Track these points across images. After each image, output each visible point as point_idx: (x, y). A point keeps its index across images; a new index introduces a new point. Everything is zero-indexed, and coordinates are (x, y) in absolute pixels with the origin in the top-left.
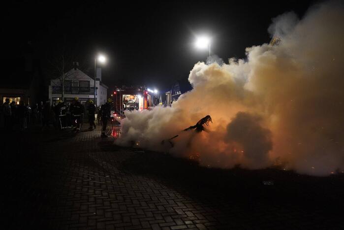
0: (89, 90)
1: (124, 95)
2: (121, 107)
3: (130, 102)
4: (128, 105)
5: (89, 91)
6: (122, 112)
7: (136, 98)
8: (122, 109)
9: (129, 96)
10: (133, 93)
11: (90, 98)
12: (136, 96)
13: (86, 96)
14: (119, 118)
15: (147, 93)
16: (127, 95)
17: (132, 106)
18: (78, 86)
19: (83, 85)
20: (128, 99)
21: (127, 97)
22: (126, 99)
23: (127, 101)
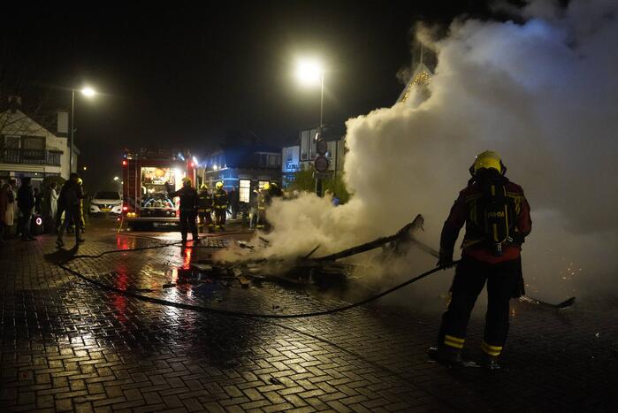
0: (43, 155)
1: (143, 169)
2: (138, 193)
3: (157, 182)
4: (151, 188)
5: (43, 158)
6: (138, 202)
7: (167, 175)
8: (138, 196)
9: (153, 169)
10: (161, 163)
11: (47, 171)
12: (168, 170)
13: (39, 169)
14: (134, 214)
15: (192, 165)
16: (149, 169)
17: (160, 190)
18: (20, 146)
19: (29, 145)
20: (152, 177)
21: (150, 172)
22: (147, 176)
23: (149, 180)
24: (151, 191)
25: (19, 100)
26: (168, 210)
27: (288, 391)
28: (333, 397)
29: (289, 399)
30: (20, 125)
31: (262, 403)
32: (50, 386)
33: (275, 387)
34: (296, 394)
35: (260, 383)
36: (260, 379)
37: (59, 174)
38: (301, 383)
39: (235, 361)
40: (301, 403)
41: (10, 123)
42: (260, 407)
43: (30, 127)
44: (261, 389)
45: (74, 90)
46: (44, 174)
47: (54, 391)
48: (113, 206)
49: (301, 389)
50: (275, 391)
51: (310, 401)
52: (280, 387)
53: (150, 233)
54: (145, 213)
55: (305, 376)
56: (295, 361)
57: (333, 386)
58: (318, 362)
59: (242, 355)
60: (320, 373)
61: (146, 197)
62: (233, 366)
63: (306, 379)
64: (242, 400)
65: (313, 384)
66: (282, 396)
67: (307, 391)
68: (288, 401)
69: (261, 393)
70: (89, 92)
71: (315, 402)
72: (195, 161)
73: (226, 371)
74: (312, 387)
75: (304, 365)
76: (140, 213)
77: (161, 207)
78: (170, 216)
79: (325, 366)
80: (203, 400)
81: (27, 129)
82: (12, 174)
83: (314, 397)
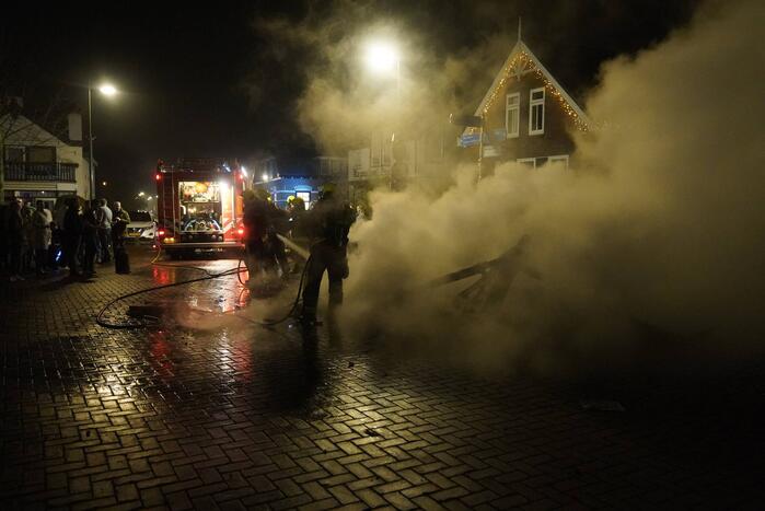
1: (181, 183)
2: (177, 213)
3: (198, 200)
4: (192, 207)
6: (177, 224)
7: (211, 189)
10: (203, 175)
11: (59, 189)
12: (211, 184)
13: (51, 186)
14: (172, 239)
15: (241, 177)
16: (187, 184)
17: (202, 209)
18: (24, 159)
19: (36, 157)
20: (192, 193)
21: (190, 188)
22: (186, 192)
23: (189, 198)
24: (193, 211)
25: (20, 101)
26: (214, 233)
27: (387, 444)
28: (440, 448)
29: (389, 451)
30: (26, 133)
31: (360, 457)
32: (118, 446)
33: (372, 439)
34: (397, 446)
35: (355, 436)
36: (354, 431)
37: (75, 192)
38: (401, 433)
39: (321, 411)
40: (403, 456)
41: (14, 133)
42: (359, 462)
43: (39, 136)
44: (357, 442)
45: (90, 88)
46: (57, 192)
47: (124, 451)
48: (143, 230)
49: (402, 441)
50: (373, 443)
51: (414, 454)
52: (378, 438)
53: (194, 262)
54: (186, 237)
55: (405, 426)
56: (391, 410)
57: (438, 437)
58: (418, 411)
59: (329, 405)
60: (420, 422)
61: (186, 219)
62: (321, 418)
63: (407, 429)
64: (337, 454)
65: (415, 434)
66: (381, 449)
67: (409, 442)
68: (389, 455)
69: (358, 447)
70: (108, 90)
71: (420, 454)
72: (244, 172)
73: (315, 423)
74: (414, 439)
75: (401, 413)
76: (180, 238)
77: (205, 229)
78: (217, 240)
79: (426, 415)
80: (294, 455)
81: (35, 138)
82: (17, 194)
83: (417, 449)
